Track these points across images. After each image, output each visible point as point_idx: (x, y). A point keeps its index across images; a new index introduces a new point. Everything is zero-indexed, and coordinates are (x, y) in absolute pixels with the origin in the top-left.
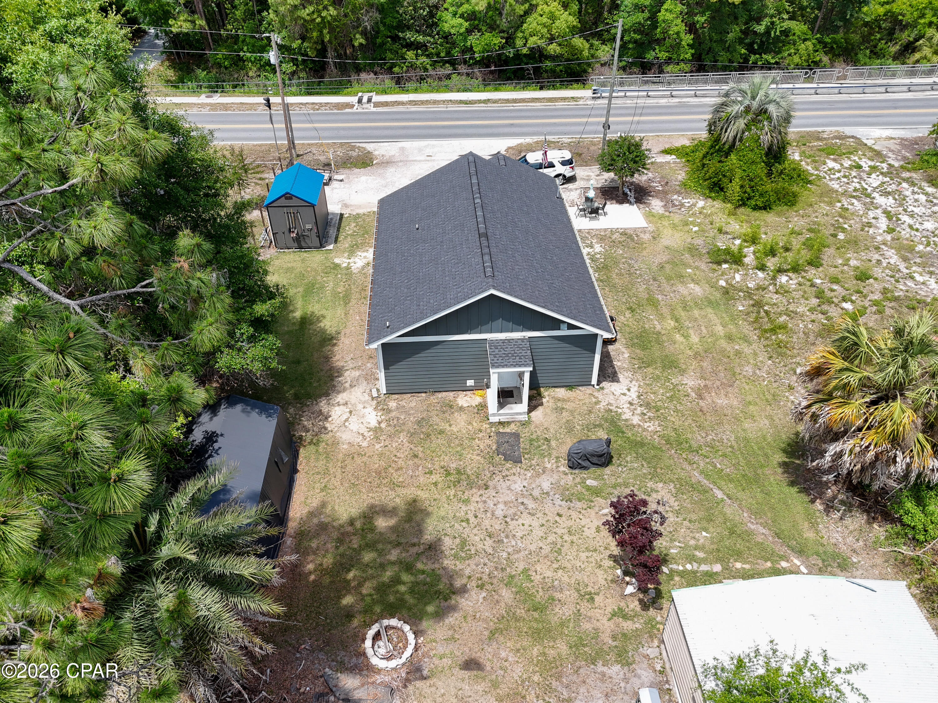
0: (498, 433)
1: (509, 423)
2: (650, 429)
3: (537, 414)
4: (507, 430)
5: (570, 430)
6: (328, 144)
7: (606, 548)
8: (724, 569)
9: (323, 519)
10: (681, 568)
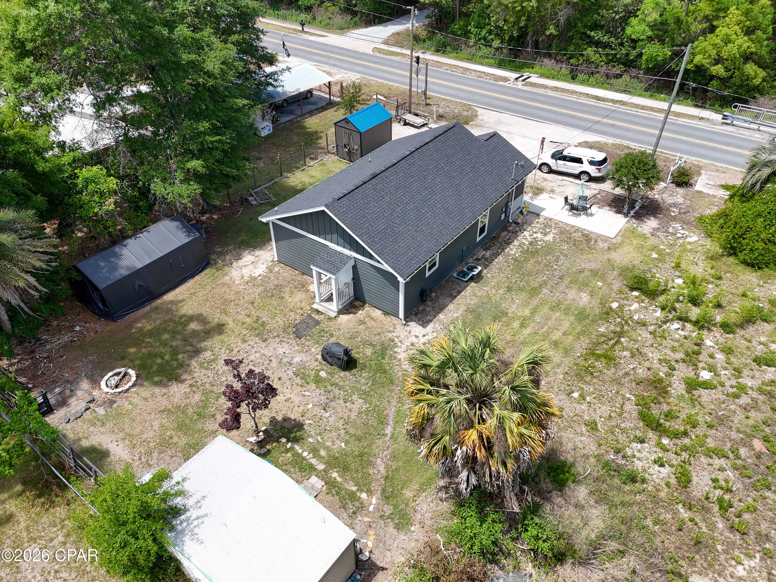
0: (310, 316)
1: (322, 313)
2: (403, 366)
3: (344, 318)
4: (317, 317)
5: (352, 337)
6: (456, 102)
7: (277, 412)
8: (324, 470)
9: (174, 308)
10: (300, 451)
